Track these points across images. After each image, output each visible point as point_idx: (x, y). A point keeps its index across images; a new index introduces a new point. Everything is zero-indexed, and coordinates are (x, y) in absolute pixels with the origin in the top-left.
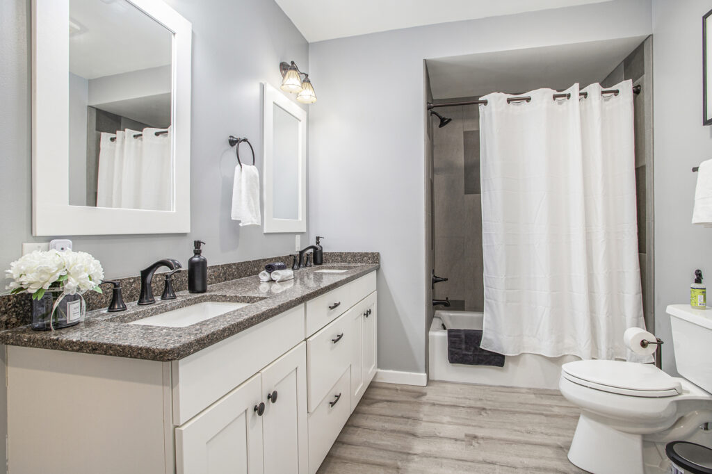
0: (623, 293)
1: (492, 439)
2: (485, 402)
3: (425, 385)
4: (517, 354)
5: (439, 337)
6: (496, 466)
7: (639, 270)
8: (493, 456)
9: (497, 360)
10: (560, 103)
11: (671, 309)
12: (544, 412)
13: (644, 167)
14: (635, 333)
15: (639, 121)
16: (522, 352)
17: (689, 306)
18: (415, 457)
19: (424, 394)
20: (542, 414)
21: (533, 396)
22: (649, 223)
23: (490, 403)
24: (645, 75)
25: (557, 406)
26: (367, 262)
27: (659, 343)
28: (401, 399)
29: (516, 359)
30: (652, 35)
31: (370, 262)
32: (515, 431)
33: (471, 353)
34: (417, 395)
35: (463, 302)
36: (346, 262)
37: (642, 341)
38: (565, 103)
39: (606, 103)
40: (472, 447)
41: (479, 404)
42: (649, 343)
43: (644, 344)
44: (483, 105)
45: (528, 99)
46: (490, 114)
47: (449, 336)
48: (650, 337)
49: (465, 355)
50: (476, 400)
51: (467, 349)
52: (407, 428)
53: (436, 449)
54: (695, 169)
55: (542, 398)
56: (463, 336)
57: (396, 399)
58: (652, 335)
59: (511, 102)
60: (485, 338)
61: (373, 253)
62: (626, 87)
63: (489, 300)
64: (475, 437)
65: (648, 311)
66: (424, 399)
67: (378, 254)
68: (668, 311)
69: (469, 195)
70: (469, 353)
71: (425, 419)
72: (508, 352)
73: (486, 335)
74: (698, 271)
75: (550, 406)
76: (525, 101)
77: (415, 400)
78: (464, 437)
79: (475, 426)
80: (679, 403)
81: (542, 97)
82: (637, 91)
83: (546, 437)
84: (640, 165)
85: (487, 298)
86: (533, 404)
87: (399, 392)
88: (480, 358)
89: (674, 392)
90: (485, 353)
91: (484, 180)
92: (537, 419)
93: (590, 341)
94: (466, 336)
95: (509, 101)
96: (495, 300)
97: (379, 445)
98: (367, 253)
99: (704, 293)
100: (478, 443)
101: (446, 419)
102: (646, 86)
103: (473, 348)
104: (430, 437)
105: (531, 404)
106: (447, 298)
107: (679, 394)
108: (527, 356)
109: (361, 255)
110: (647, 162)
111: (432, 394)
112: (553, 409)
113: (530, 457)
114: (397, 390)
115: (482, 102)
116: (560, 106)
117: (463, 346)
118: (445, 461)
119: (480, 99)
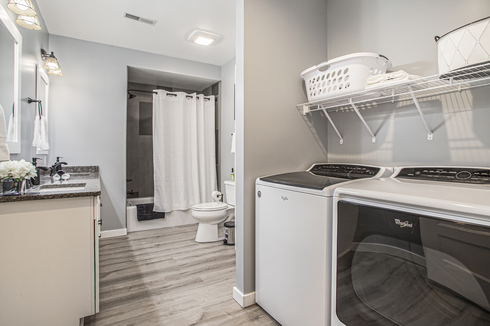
0: (211, 180)
1: (166, 244)
2: (159, 234)
3: (126, 235)
4: (171, 211)
5: (133, 210)
6: (171, 250)
7: (216, 170)
8: (169, 248)
9: (161, 215)
10: (188, 99)
11: (226, 182)
12: (184, 232)
13: (218, 130)
14: (215, 193)
15: (216, 112)
16: (173, 210)
17: (230, 181)
18: (137, 256)
19: (128, 238)
20: (183, 233)
21: (178, 228)
22: (219, 152)
23: (161, 234)
24: (219, 95)
25: (188, 229)
26: (91, 171)
27: (222, 195)
28: (116, 242)
29: (169, 213)
30: (221, 81)
31: (93, 171)
32: (174, 239)
33: (149, 214)
34: (124, 239)
35: (138, 192)
36: (76, 172)
37: (217, 195)
38: (190, 100)
39: (206, 102)
40: (159, 248)
41: (156, 235)
42: (219, 195)
43: (218, 196)
44: (155, 94)
45: (176, 95)
46: (159, 100)
47: (137, 208)
48: (220, 193)
49: (146, 216)
50: (153, 235)
51: (147, 213)
52: (127, 249)
53: (144, 252)
54: (232, 135)
55: (181, 228)
56: (145, 207)
57: (113, 242)
58: (220, 192)
59: (168, 95)
60: (155, 206)
61: (95, 167)
62: (212, 97)
63: (157, 188)
64: (159, 245)
65: (219, 186)
66: (128, 239)
67: (98, 166)
68: (224, 183)
69: (142, 136)
70: (148, 215)
71: (133, 245)
72: (167, 210)
73: (156, 204)
74: (233, 168)
75: (186, 230)
76: (174, 96)
77: (124, 241)
78: (154, 246)
79: (158, 242)
80: (227, 211)
81: (181, 95)
82: (216, 100)
83: (186, 238)
84: (216, 129)
85: (156, 187)
86: (179, 231)
87: (113, 240)
88: (153, 216)
89: (226, 207)
90: (156, 214)
91: (154, 130)
92: (182, 234)
93: (199, 200)
94: (146, 207)
95: (167, 94)
96: (160, 187)
97: (117, 258)
98: (91, 167)
99: (234, 175)
100: (161, 246)
101: (144, 243)
102: (219, 99)
103: (150, 212)
104: (140, 249)
105: (178, 231)
106: (132, 190)
107: (227, 208)
108: (174, 212)
109: (87, 168)
110: (219, 129)
111: (131, 237)
112: (187, 230)
113: (182, 244)
114: (112, 239)
115: (155, 92)
116: (188, 100)
117: (145, 212)
118: (150, 254)
119: (154, 91)
